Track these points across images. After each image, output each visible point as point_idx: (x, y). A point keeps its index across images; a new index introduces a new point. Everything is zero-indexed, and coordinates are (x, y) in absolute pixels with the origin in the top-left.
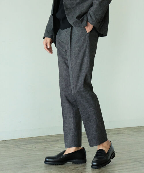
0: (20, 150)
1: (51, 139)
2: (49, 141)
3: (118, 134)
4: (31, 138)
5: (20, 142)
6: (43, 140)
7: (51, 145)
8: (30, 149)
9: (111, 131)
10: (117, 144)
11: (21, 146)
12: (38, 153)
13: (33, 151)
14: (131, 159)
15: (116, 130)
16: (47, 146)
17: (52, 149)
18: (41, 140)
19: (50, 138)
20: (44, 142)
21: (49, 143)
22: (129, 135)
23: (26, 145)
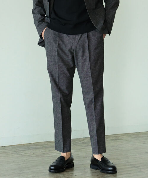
0: (18, 156)
1: (49, 145)
2: (47, 147)
3: (116, 139)
4: (30, 144)
5: (19, 148)
6: (42, 146)
7: (50, 151)
8: (28, 154)
9: (109, 137)
10: (115, 150)
11: (20, 152)
12: (37, 159)
13: (32, 157)
14: (129, 165)
15: (115, 136)
16: (45, 152)
17: (50, 155)
18: (40, 146)
19: (49, 143)
20: (43, 148)
21: (48, 149)
22: (127, 140)
23: (24, 151)
